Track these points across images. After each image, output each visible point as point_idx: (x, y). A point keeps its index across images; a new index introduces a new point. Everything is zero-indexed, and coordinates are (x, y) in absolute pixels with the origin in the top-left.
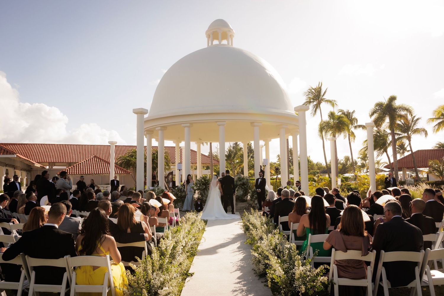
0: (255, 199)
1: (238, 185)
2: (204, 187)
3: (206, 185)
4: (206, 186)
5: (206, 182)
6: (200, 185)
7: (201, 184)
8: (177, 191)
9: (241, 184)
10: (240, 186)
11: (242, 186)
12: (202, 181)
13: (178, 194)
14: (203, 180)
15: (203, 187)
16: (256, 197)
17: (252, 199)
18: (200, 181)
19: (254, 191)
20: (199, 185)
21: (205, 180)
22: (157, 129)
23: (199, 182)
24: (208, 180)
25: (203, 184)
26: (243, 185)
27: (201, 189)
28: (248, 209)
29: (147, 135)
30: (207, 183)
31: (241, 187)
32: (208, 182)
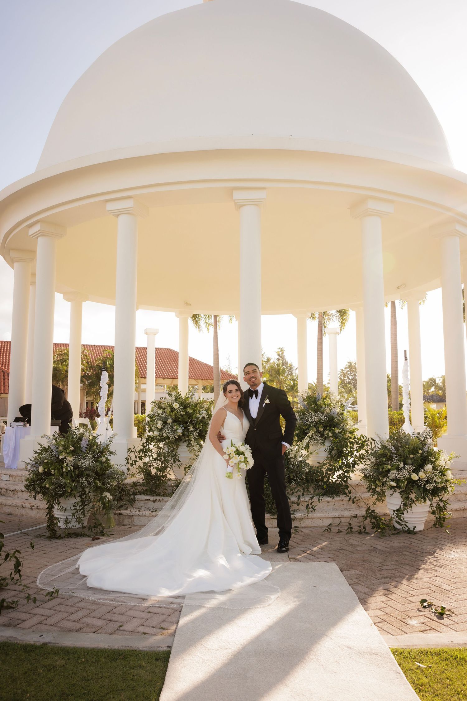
0: (392, 487)
1: (309, 428)
2: (180, 431)
3: (186, 423)
4: (186, 429)
5: (187, 413)
6: (165, 423)
7: (170, 421)
8: (61, 448)
9: (320, 422)
10: (318, 431)
11: (325, 428)
12: (172, 409)
13: (62, 461)
14: (176, 406)
15: (174, 431)
16: (397, 480)
17: (377, 486)
18: (164, 409)
19: (383, 455)
20: (159, 425)
21: (184, 405)
22: (32, 231)
23: (160, 412)
24: (196, 405)
25: (175, 421)
26: (330, 427)
27: (168, 437)
28: (360, 533)
29: (15, 264)
30: (190, 416)
31: (322, 435)
32: (195, 412)
